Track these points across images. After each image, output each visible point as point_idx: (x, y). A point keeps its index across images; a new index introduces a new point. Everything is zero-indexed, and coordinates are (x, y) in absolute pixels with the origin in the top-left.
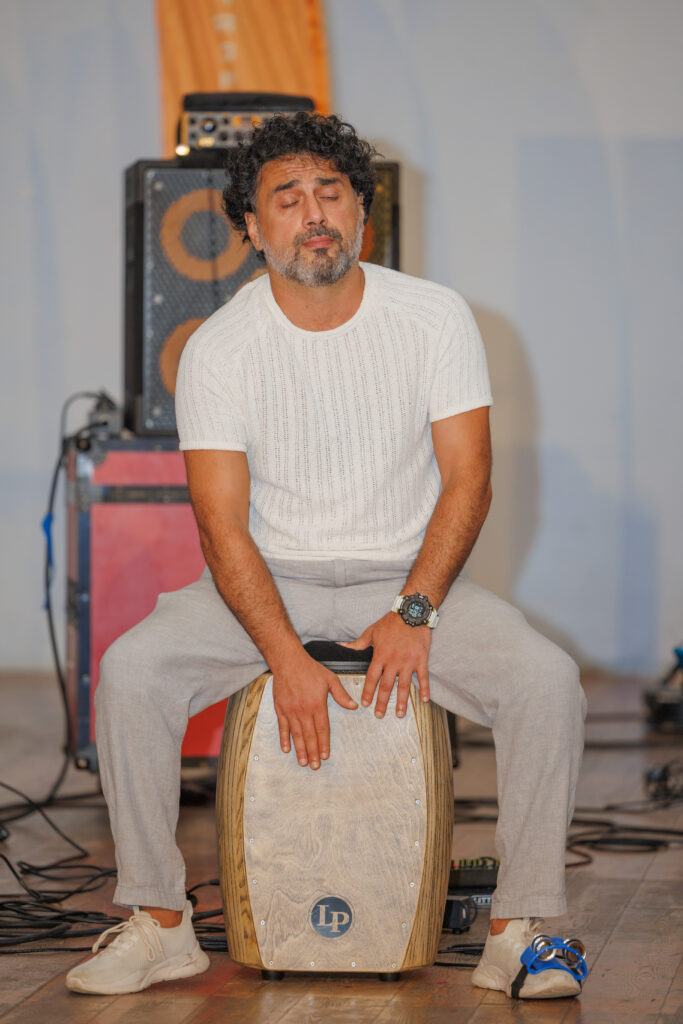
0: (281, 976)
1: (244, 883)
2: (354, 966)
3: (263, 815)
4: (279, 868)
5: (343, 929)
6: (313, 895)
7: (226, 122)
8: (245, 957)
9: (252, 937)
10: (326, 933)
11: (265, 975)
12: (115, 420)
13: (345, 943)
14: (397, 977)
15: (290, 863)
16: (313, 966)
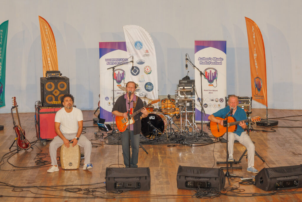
0: (66, 169)
1: (63, 162)
2: (73, 168)
3: (64, 156)
4: (66, 160)
5: (72, 165)
6: (69, 162)
7: (51, 74)
8: (63, 168)
9: (64, 166)
10: (70, 166)
11: (65, 169)
12: (41, 105)
13: (72, 166)
14: (76, 169)
15: (67, 160)
16: (69, 168)
